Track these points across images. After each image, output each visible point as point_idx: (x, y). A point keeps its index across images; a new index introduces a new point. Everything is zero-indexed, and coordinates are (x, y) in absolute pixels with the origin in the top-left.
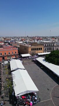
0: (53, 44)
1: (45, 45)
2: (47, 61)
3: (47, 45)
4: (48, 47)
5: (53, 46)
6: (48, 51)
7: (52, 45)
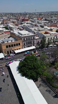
0: (34, 37)
1: (24, 39)
2: (20, 72)
3: (26, 39)
4: (28, 41)
5: (34, 39)
6: (28, 45)
7: (32, 38)
